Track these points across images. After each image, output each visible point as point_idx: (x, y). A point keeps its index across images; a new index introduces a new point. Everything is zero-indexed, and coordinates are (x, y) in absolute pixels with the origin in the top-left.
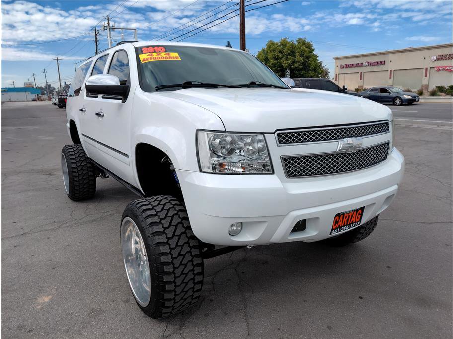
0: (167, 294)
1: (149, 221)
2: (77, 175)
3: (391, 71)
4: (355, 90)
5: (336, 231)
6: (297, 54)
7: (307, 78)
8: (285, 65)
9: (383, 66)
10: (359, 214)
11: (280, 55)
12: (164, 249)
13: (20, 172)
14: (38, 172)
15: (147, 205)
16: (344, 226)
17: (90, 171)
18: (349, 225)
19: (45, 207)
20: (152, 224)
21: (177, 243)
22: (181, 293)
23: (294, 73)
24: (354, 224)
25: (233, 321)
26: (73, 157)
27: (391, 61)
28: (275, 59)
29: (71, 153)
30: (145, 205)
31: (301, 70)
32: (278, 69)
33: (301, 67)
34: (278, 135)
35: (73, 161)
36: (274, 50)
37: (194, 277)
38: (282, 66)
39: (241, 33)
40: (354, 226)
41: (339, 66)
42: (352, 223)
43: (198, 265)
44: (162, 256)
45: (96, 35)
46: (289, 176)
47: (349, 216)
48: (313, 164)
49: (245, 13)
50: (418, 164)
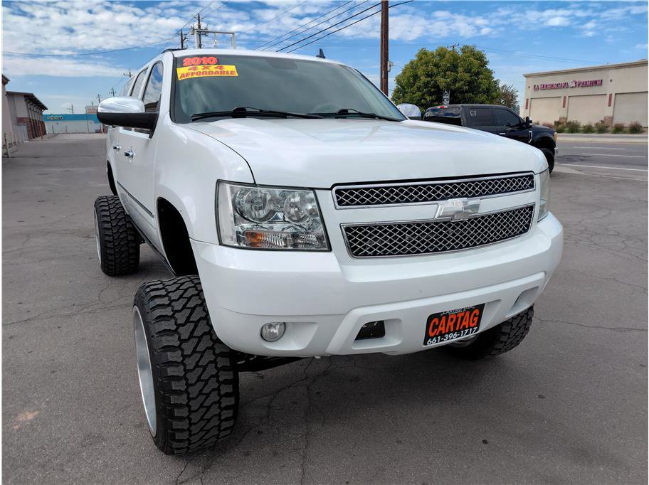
0: (178, 422)
1: (158, 312)
2: (111, 239)
3: (611, 95)
4: (555, 122)
5: (434, 339)
6: (460, 69)
7: (474, 105)
8: (442, 86)
9: (599, 87)
10: (475, 316)
11: (435, 70)
12: (174, 356)
13: (49, 233)
14: (74, 233)
15: (161, 289)
16: (448, 333)
17: (130, 234)
18: (459, 332)
19: (68, 282)
20: (160, 318)
21: (195, 348)
22: (199, 421)
23: (456, 97)
24: (467, 331)
25: (283, 466)
26: (107, 213)
27: (611, 80)
28: (428, 75)
29: (104, 208)
30: (157, 289)
31: (467, 92)
32: (433, 90)
33: (466, 88)
34: (337, 192)
35: (106, 219)
36: (427, 64)
37: (220, 399)
38: (436, 86)
39: (382, 38)
40: (468, 333)
41: (532, 87)
42: (464, 328)
43: (226, 382)
44: (169, 366)
45: (182, 41)
46: (356, 254)
47: (457, 318)
48: (404, 237)
49: (389, 9)
50: (628, 236)
